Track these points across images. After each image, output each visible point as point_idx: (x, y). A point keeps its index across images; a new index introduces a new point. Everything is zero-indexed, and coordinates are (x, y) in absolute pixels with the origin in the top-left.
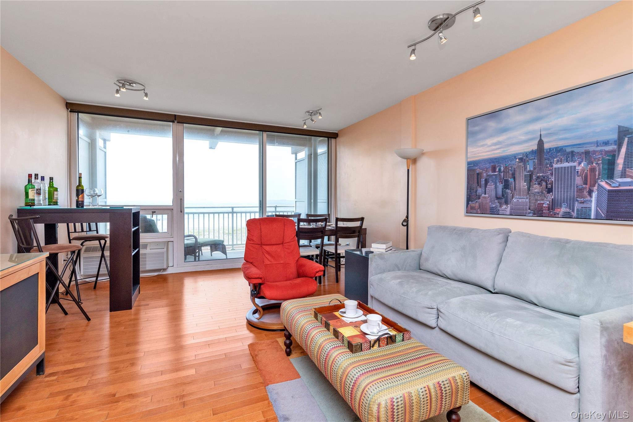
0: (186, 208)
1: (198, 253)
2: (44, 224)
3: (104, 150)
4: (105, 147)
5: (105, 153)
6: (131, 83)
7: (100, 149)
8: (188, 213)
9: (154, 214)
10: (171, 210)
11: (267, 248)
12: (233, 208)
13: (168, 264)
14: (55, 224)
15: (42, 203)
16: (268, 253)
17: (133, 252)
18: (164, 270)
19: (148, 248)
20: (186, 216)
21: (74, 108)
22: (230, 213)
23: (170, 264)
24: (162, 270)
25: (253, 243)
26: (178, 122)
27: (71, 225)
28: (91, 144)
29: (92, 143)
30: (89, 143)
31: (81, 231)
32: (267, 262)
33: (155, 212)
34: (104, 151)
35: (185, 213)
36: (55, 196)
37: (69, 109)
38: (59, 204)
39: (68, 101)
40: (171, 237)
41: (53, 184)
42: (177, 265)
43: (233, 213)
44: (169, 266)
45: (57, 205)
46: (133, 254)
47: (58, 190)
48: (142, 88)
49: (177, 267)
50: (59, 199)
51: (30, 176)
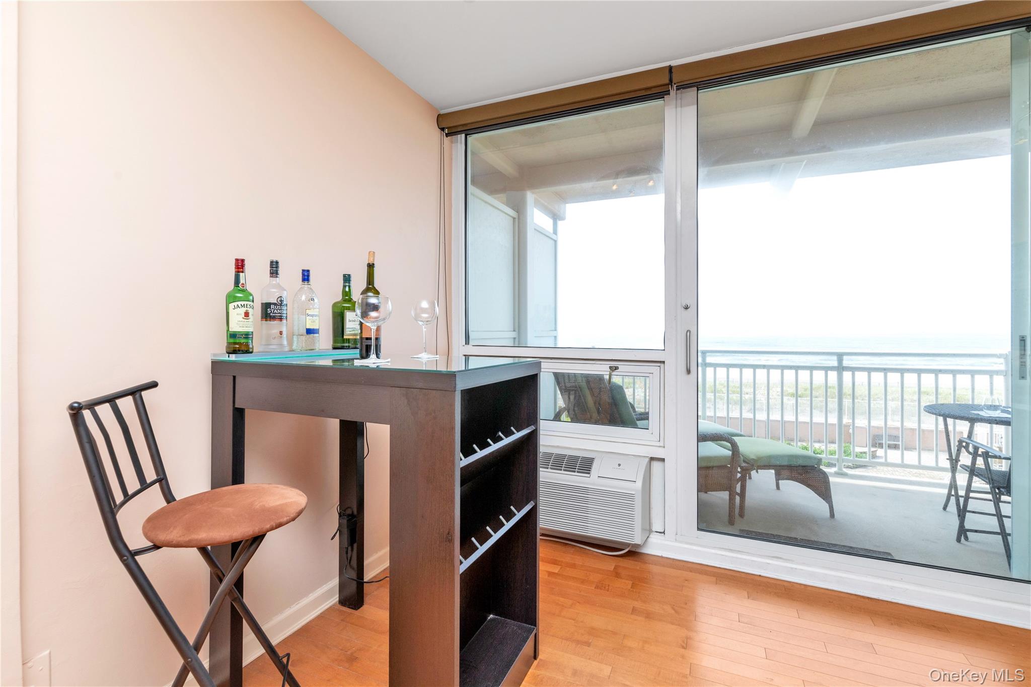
1: (739, 484)
3: (554, 237)
4: (555, 232)
5: (555, 241)
7: (535, 229)
10: (659, 365)
12: (840, 356)
13: (650, 524)
17: (461, 563)
22: (832, 368)
23: (657, 526)
29: (519, 219)
30: (514, 218)
33: (617, 368)
34: (553, 239)
39: (443, 112)
40: (658, 444)
43: (840, 369)
46: (463, 568)
51: (240, 265)
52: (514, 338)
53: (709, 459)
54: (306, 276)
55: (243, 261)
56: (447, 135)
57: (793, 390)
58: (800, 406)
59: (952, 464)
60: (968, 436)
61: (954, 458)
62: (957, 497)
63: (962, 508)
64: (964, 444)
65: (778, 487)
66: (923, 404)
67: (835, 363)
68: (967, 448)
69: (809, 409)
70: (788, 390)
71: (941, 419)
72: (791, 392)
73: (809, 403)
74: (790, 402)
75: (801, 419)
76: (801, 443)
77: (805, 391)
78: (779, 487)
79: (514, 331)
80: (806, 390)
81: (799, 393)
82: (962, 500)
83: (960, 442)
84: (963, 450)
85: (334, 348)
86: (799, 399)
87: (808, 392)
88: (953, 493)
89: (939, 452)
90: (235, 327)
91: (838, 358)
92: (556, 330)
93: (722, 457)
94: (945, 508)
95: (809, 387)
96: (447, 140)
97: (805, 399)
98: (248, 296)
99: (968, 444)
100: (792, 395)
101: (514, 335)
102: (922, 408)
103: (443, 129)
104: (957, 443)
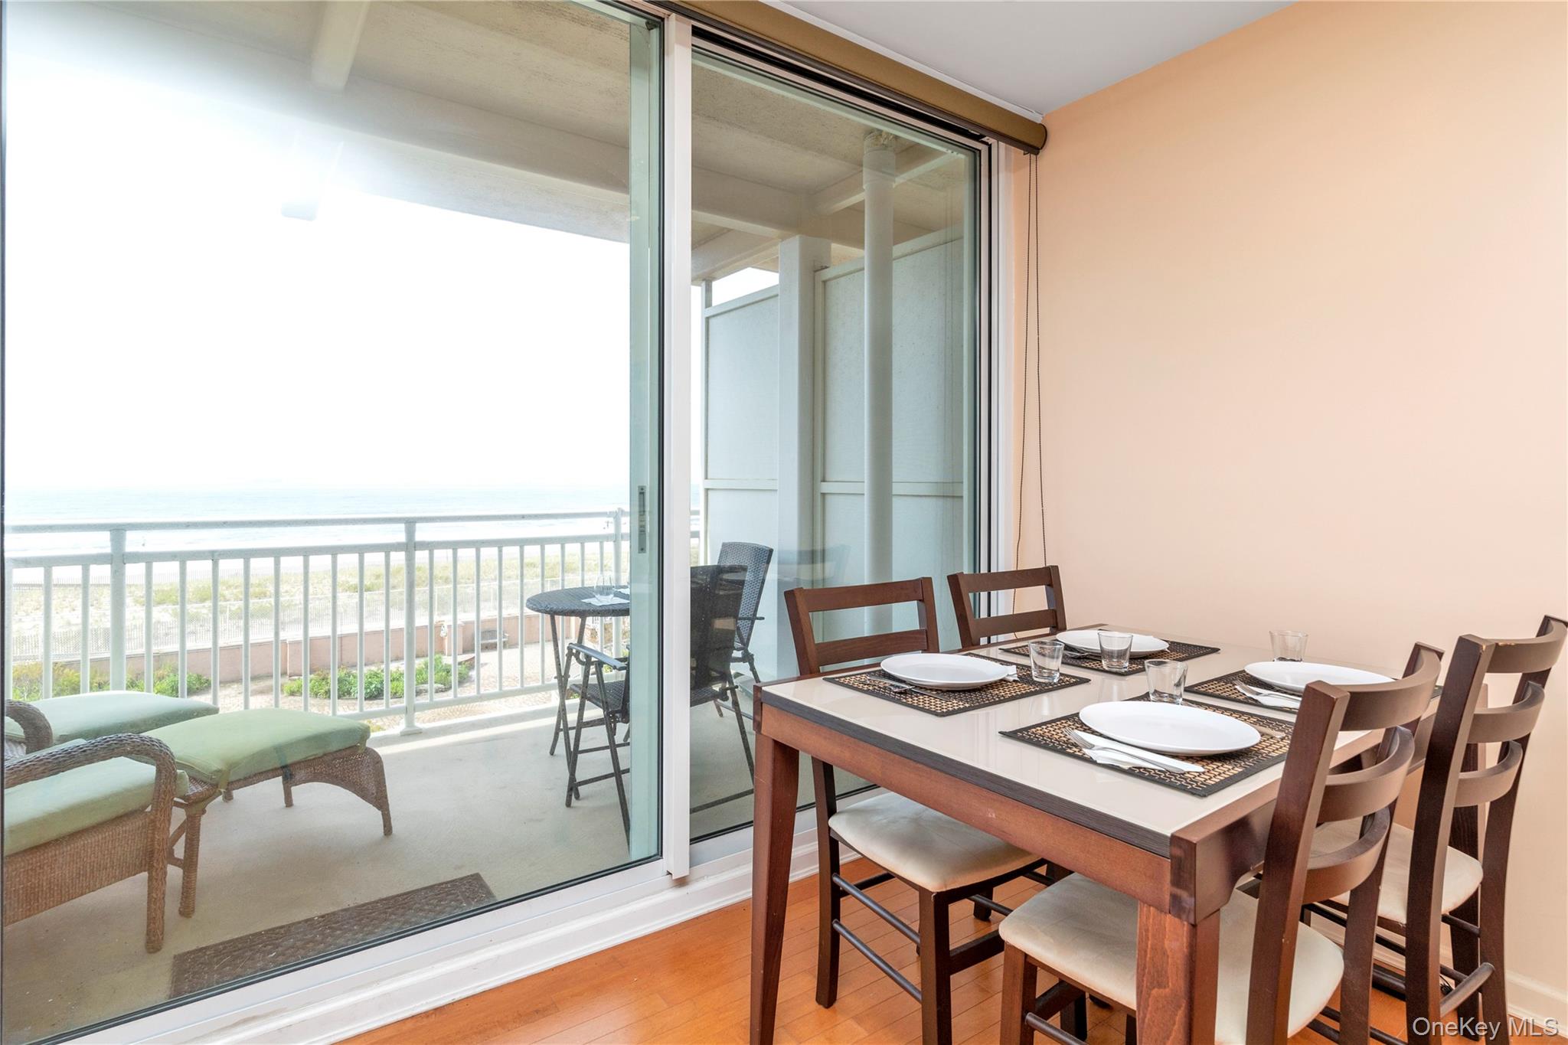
1: (181, 839)
12: (411, 524)
43: (410, 546)
57: (355, 581)
58: (368, 606)
59: (560, 681)
60: (578, 642)
61: (563, 674)
62: (567, 730)
63: (572, 750)
64: (574, 651)
65: (289, 802)
66: (526, 597)
67: (401, 538)
68: (577, 655)
69: (383, 609)
70: (349, 580)
71: (548, 617)
72: (354, 583)
73: (383, 598)
74: (347, 600)
75: (369, 626)
76: (368, 668)
77: (376, 579)
78: (291, 801)
80: (378, 577)
81: (367, 582)
82: (572, 734)
83: (570, 649)
84: (573, 658)
86: (366, 595)
87: (383, 580)
88: (562, 727)
89: (545, 643)
91: (406, 528)
93: (128, 790)
94: (552, 753)
95: (383, 570)
97: (377, 592)
99: (578, 653)
100: (355, 589)
102: (525, 601)
104: (566, 651)
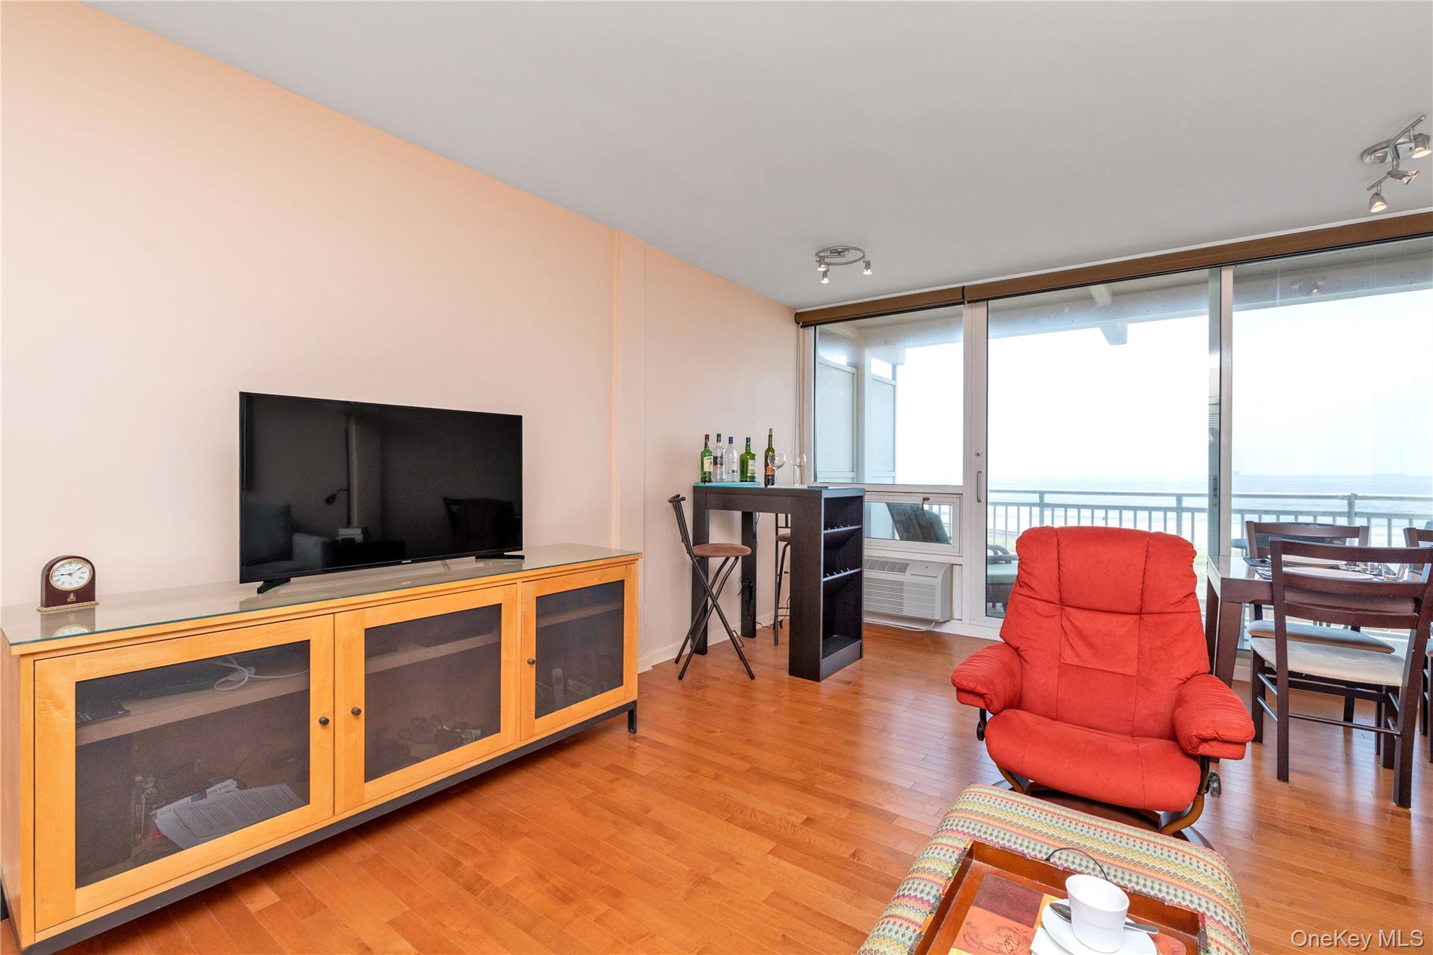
0: (991, 491)
2: (741, 512)
3: (893, 382)
4: (894, 378)
5: (894, 386)
6: (838, 253)
8: (995, 504)
9: (926, 502)
10: (958, 495)
11: (1080, 618)
13: (950, 613)
14: (752, 513)
15: (728, 477)
16: (1081, 634)
18: (939, 623)
19: (908, 572)
20: (990, 508)
21: (808, 319)
23: (956, 615)
24: (934, 624)
25: (1029, 594)
26: (969, 302)
27: (782, 517)
28: (855, 375)
29: (858, 373)
31: (784, 526)
32: (1070, 658)
33: (928, 499)
34: (892, 385)
35: (988, 504)
36: (750, 468)
37: (801, 324)
38: (756, 480)
39: (799, 311)
40: (958, 555)
41: (750, 450)
42: (971, 619)
44: (955, 617)
45: (753, 481)
47: (756, 457)
48: (859, 255)
49: (970, 624)
50: (756, 472)
51: (707, 437)
52: (853, 478)
53: (992, 577)
54: (731, 440)
55: (708, 435)
56: (802, 327)
79: (853, 471)
85: (741, 481)
90: (706, 469)
92: (894, 470)
96: (801, 330)
98: (710, 453)
101: (852, 475)
103: (798, 323)
